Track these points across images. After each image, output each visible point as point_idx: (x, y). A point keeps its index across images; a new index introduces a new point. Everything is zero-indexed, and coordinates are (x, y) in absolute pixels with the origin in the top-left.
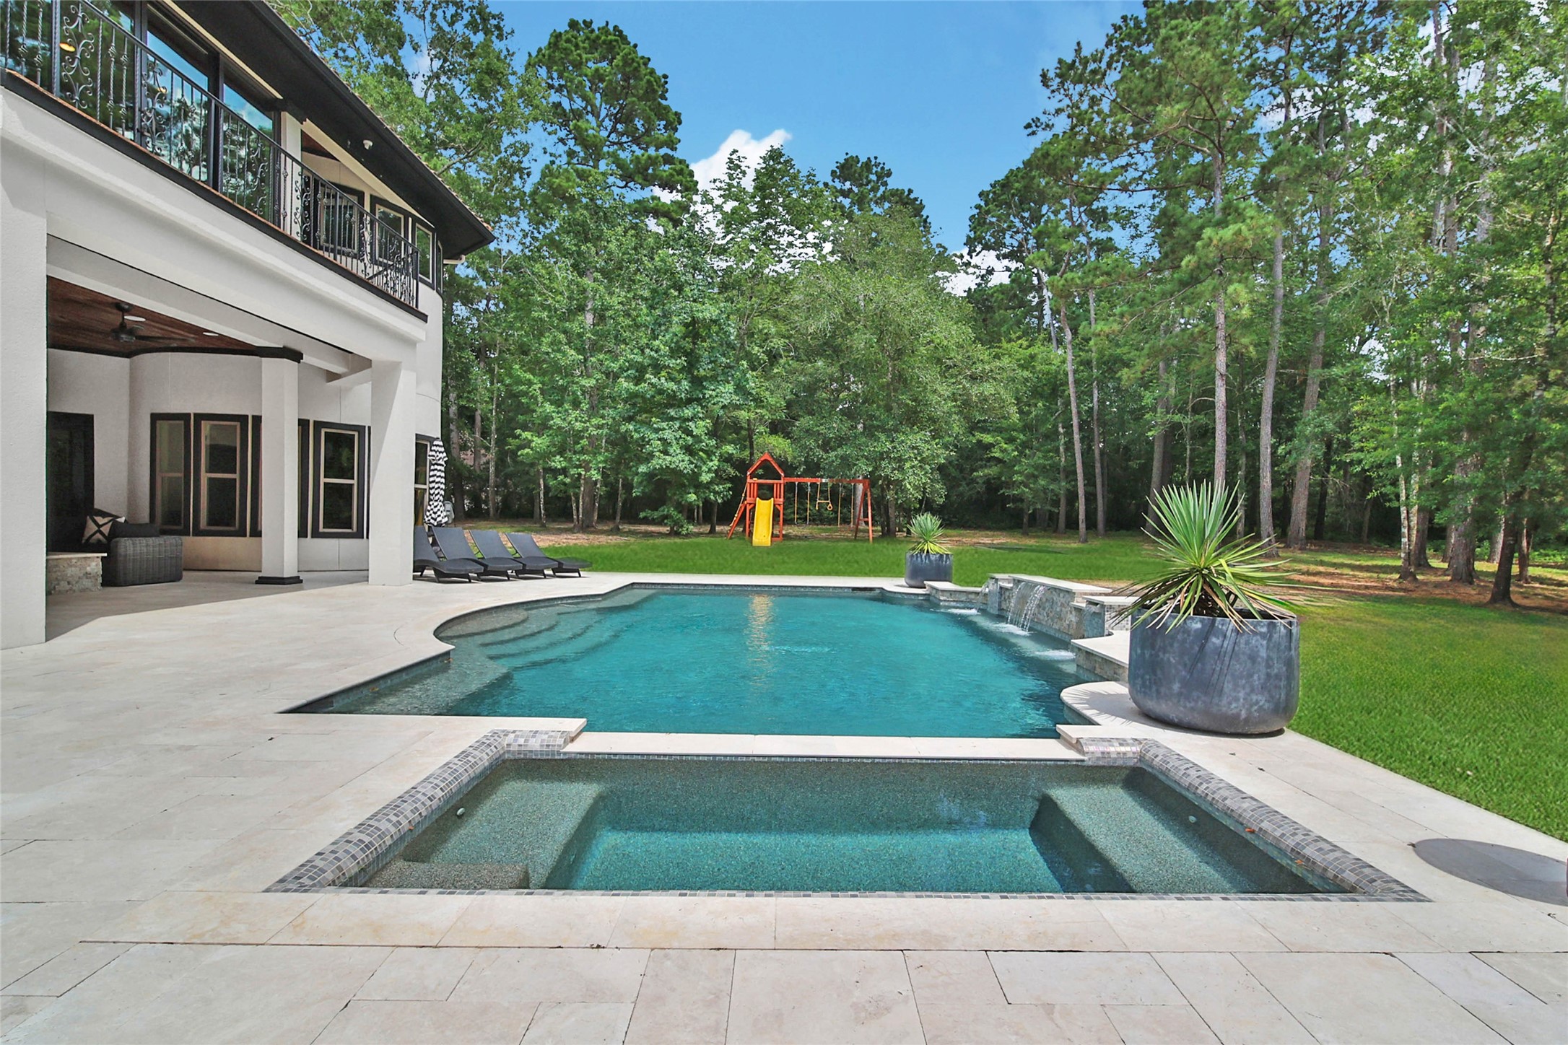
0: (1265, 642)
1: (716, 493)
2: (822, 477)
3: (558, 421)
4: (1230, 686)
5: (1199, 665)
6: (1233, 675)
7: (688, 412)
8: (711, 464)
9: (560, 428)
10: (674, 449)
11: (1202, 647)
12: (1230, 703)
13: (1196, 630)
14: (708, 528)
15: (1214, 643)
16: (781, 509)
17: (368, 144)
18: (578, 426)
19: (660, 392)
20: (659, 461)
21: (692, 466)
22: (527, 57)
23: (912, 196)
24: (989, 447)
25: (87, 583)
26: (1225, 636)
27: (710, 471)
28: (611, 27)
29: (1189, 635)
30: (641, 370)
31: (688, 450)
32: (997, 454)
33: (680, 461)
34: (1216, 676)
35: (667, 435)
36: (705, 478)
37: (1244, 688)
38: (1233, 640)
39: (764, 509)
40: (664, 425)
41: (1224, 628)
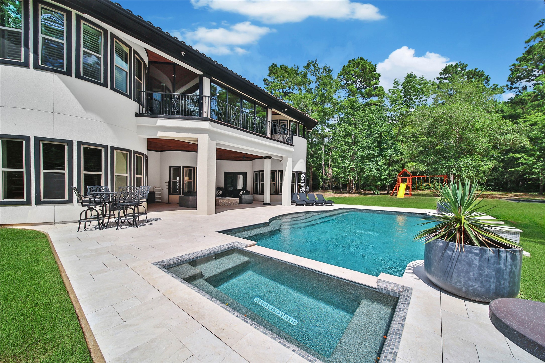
0: (477, 258)
1: (387, 182)
2: (426, 175)
3: (342, 165)
4: (456, 274)
5: (441, 262)
6: (457, 270)
7: (378, 159)
8: (385, 173)
9: (343, 167)
10: (374, 169)
11: (443, 254)
12: (456, 282)
13: (441, 246)
14: (386, 192)
15: (448, 254)
16: (410, 186)
17: (286, 110)
18: (347, 165)
19: (369, 154)
20: (368, 173)
21: (379, 174)
22: (338, 75)
23: (477, 71)
24: (518, 159)
25: (236, 203)
26: (453, 251)
27: (385, 175)
28: (359, 58)
29: (437, 248)
30: (364, 148)
31: (378, 170)
32: (523, 161)
33: (375, 173)
34: (449, 269)
35: (371, 166)
36: (383, 177)
37: (464, 277)
38: (457, 254)
39: (403, 187)
40: (370, 163)
41: (453, 247)
